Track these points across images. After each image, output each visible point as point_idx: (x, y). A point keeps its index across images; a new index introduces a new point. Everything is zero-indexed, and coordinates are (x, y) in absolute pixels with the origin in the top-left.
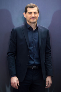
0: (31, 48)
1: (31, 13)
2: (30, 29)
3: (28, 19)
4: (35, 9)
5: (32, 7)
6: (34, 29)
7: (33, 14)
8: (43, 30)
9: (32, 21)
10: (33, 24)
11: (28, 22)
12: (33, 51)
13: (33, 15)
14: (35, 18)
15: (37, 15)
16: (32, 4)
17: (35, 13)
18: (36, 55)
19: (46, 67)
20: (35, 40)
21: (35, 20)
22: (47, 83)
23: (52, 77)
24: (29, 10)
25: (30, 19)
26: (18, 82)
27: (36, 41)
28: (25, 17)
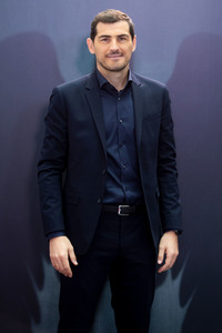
0: (112, 150)
1: (107, 38)
2: (107, 88)
3: (100, 57)
4: (122, 28)
5: (111, 20)
6: (120, 88)
7: (114, 41)
9: (110, 63)
10: (118, 75)
11: (99, 68)
12: (116, 156)
13: (114, 45)
14: (122, 55)
16: (113, 12)
17: (121, 38)
18: (126, 169)
20: (124, 124)
22: (161, 254)
24: (103, 29)
25: (107, 56)
26: (73, 256)
28: (92, 51)
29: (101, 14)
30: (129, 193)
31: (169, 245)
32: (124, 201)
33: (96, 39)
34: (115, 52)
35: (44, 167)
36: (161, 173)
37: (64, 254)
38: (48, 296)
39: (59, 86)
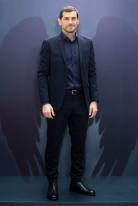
0: (69, 66)
1: (67, 19)
2: (67, 40)
3: (64, 27)
4: (73, 14)
5: (69, 11)
6: (72, 40)
7: (70, 20)
9: (69, 29)
10: (71, 34)
11: (63, 31)
12: (71, 69)
13: (70, 22)
14: (74, 26)
15: (76, 22)
16: (69, 7)
17: (73, 18)
18: (75, 74)
19: (90, 90)
21: (73, 28)
22: (90, 111)
23: (97, 102)
24: (65, 15)
25: (67, 27)
27: (76, 56)
28: (60, 24)
29: (65, 8)
30: (77, 85)
31: (93, 107)
32: (74, 88)
33: (62, 19)
34: (71, 25)
35: (40, 74)
36: (90, 76)
37: (49, 111)
38: (43, 130)
39: (46, 39)
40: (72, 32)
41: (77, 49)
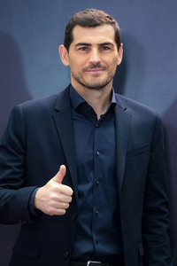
1: (86, 47)
2: (84, 110)
3: (76, 71)
4: (105, 33)
5: (91, 24)
6: (100, 112)
7: (95, 50)
8: (135, 118)
9: (89, 79)
10: (97, 93)
11: (75, 85)
13: (95, 56)
14: (104, 69)
16: (94, 13)
17: (104, 47)
20: (102, 156)
21: (103, 77)
24: (81, 35)
25: (85, 70)
27: (107, 159)
28: (65, 63)
29: (79, 15)
33: (72, 47)
34: (96, 66)
40: (100, 87)
41: (112, 140)
